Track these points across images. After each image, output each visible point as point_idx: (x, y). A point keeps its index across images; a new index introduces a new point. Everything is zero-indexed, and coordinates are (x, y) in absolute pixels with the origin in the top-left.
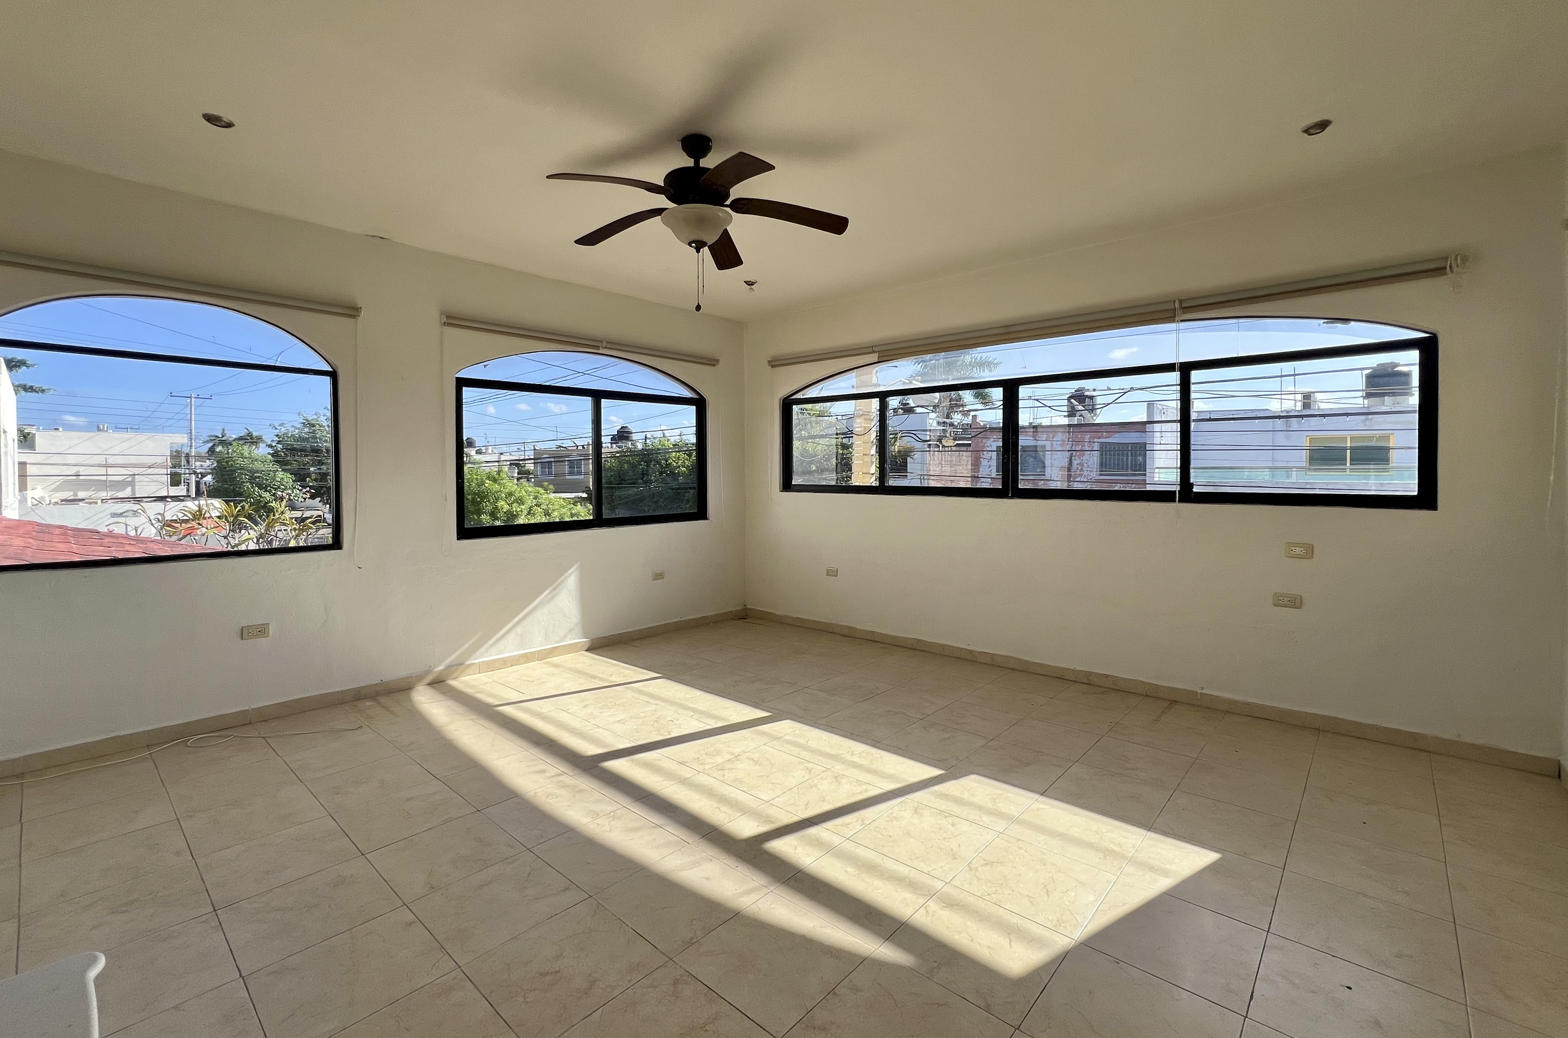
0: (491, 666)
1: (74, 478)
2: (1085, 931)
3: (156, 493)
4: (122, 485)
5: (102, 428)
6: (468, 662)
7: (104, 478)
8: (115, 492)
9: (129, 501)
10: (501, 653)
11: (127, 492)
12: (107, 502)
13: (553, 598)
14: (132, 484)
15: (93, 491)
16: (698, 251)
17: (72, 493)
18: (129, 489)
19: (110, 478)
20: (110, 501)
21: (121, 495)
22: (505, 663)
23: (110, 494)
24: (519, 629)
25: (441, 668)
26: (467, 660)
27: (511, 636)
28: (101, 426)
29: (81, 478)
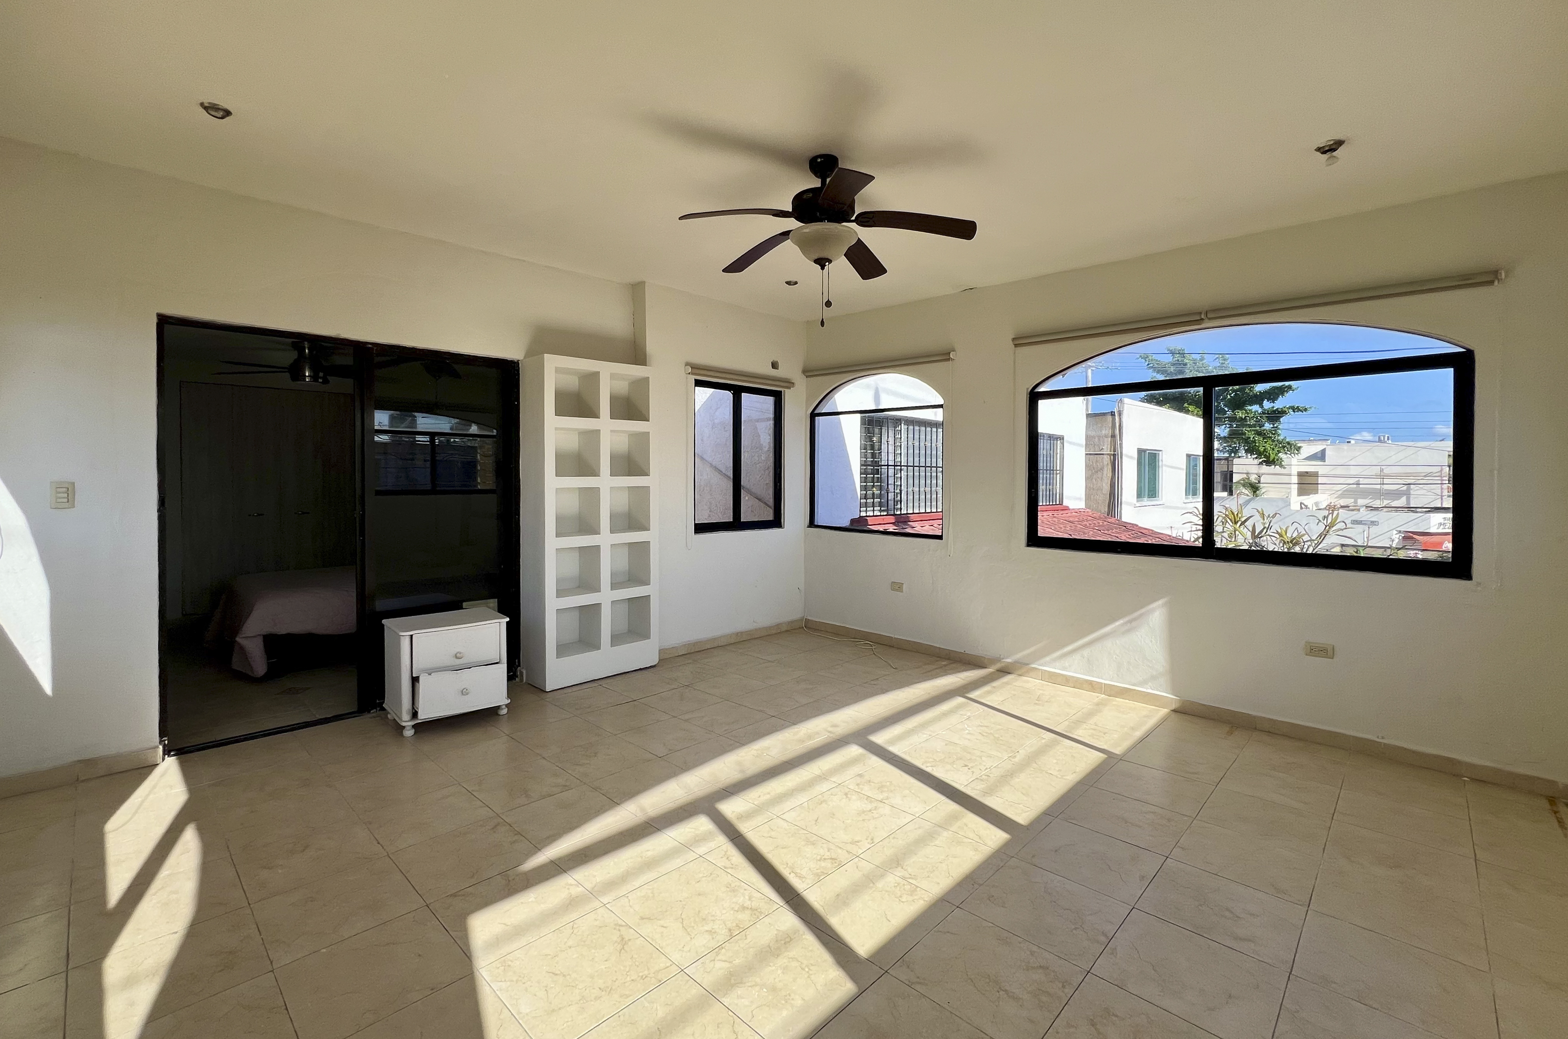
0: (1053, 678)
1: (1355, 486)
2: (484, 982)
3: (1431, 504)
4: (1397, 495)
5: (1382, 439)
6: (1033, 666)
7: (1378, 487)
8: (1390, 501)
9: (1402, 510)
10: (1064, 669)
11: (1402, 502)
12: (1382, 510)
13: (1129, 631)
14: (1407, 494)
15: (1370, 499)
16: (823, 268)
17: (1353, 500)
18: (1404, 499)
19: (1386, 487)
20: (1385, 510)
21: (1395, 504)
22: (1067, 681)
23: (1386, 502)
24: (1086, 652)
25: (1009, 660)
26: (1033, 663)
27: (1077, 657)
28: (1382, 437)
29: (1361, 486)
